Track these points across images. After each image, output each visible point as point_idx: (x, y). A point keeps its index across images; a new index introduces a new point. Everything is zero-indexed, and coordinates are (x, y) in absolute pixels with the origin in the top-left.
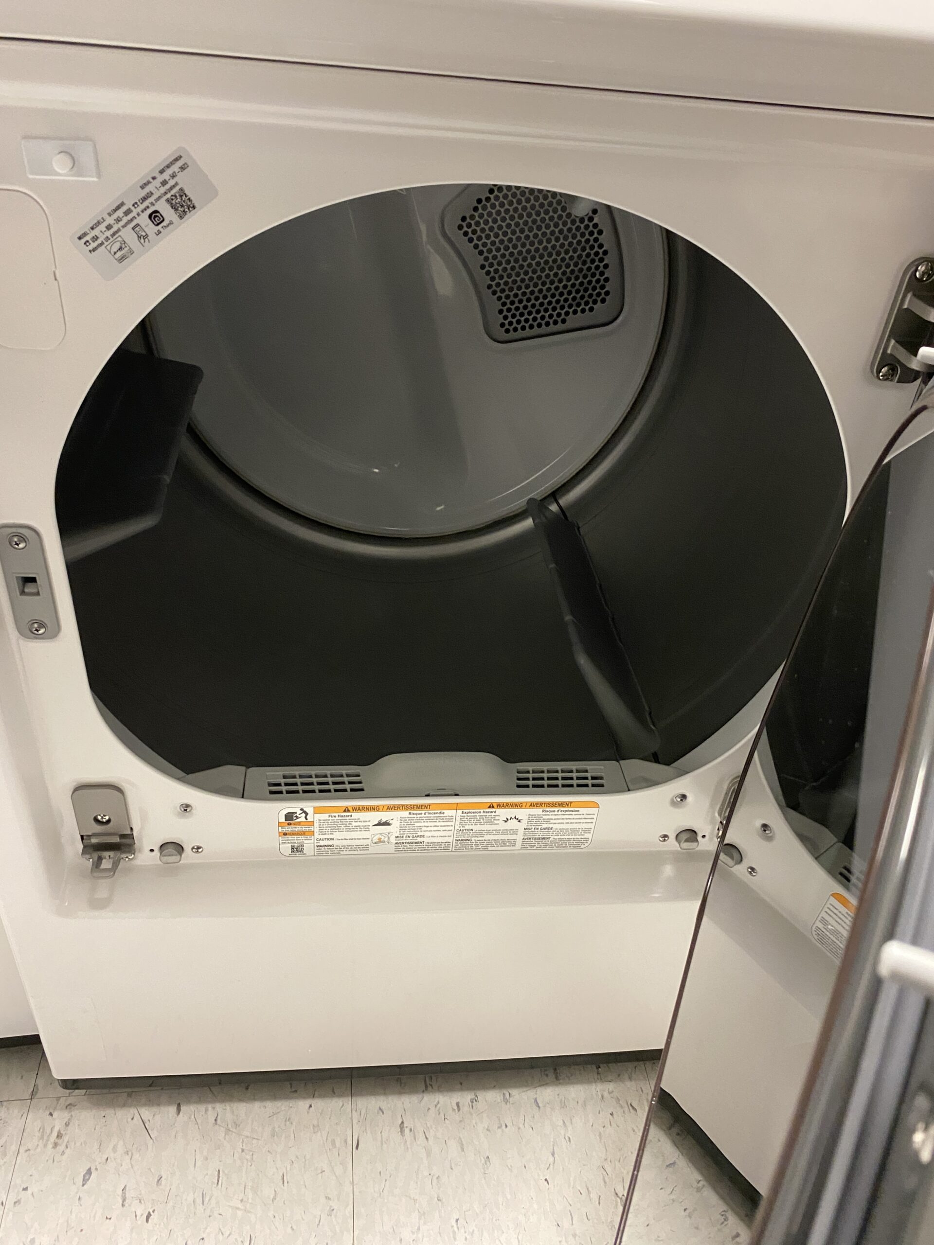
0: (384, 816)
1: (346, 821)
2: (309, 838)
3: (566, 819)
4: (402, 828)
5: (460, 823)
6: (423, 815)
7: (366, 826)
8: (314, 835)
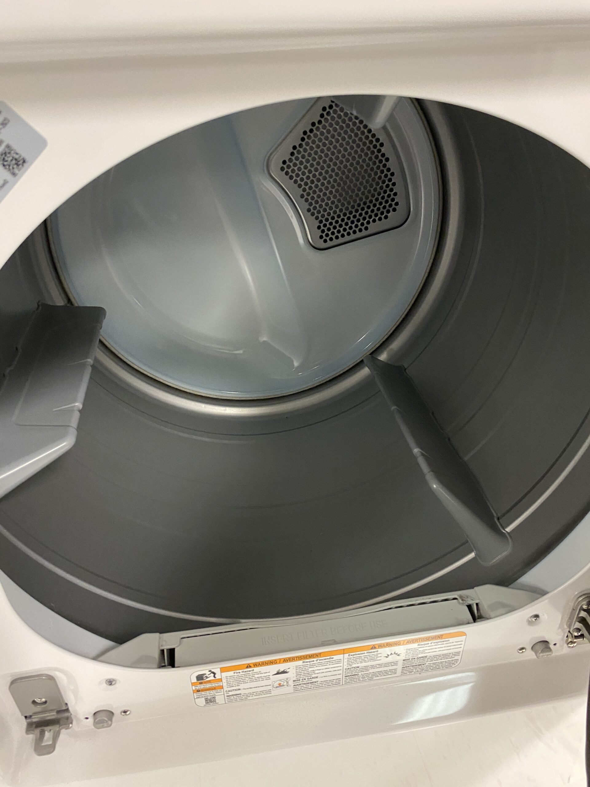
0: (282, 667)
1: (249, 675)
2: (219, 691)
3: (439, 648)
4: (297, 674)
5: (348, 663)
6: (315, 662)
7: (267, 676)
8: (223, 688)
